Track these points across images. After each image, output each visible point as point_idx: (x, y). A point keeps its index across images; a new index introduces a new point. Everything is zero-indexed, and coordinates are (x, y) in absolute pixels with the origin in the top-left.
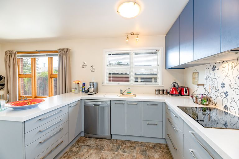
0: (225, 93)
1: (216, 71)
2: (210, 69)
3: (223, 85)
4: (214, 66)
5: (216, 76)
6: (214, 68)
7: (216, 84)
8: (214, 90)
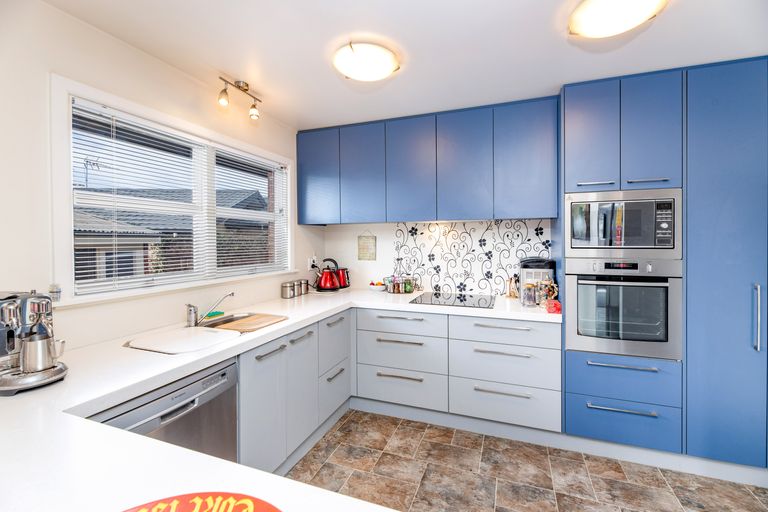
0: (435, 269)
1: (418, 236)
2: (406, 232)
3: (431, 257)
4: (413, 228)
5: (419, 243)
6: (413, 231)
7: (419, 256)
8: (414, 267)
